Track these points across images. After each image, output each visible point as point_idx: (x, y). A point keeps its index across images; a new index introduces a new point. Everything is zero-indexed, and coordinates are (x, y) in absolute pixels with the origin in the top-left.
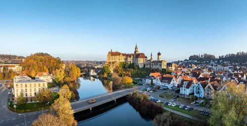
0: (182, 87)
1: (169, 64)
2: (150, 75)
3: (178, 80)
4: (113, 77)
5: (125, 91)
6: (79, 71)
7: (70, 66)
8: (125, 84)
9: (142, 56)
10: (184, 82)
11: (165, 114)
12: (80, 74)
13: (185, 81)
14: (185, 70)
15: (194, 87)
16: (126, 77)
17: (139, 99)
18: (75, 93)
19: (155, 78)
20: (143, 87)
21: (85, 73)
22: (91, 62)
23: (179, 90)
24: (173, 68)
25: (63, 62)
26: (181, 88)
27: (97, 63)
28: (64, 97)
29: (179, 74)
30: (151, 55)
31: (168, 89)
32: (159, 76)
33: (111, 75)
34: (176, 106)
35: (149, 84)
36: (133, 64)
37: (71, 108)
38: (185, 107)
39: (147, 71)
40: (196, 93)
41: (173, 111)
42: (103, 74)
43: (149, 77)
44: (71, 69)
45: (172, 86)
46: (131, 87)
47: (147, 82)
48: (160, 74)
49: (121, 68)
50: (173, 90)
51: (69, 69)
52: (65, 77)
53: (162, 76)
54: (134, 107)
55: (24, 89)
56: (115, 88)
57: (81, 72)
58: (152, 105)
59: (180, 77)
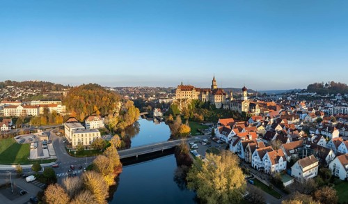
2: (219, 122)
9: (220, 92)
12: (140, 114)
16: (183, 126)
18: (126, 142)
21: (147, 113)
24: (258, 111)
29: (259, 121)
32: (230, 123)
36: (209, 102)
42: (169, 115)
48: (233, 121)
49: (193, 108)
52: (118, 123)
55: (81, 139)
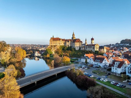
0: (114, 66)
1: (101, 47)
2: (85, 56)
3: (109, 60)
4: (55, 57)
5: (64, 68)
6: (25, 52)
7: (16, 49)
8: (64, 62)
9: (78, 41)
10: (116, 63)
11: (97, 87)
12: (26, 55)
13: (117, 61)
14: (117, 52)
15: (125, 67)
16: (65, 57)
17: (75, 74)
18: (20, 71)
19: (89, 58)
20: (79, 65)
21: (30, 55)
22: (36, 45)
23: (111, 69)
24: (105, 50)
25: (8, 45)
26: (112, 68)
27: (41, 46)
28: (10, 75)
29: (110, 55)
30: (86, 40)
31: (100, 67)
32: (92, 56)
33: (53, 55)
34: (108, 82)
35: (84, 63)
36: (71, 47)
37: (17, 84)
38: (117, 84)
39: (82, 53)
40: (129, 73)
41: (104, 85)
42: (46, 55)
43: (84, 57)
44: (17, 51)
45: (104, 65)
46: (69, 64)
47: (82, 61)
48: (93, 55)
49: (61, 50)
50: (105, 68)
51: (16, 51)
52: (11, 58)
53: (95, 56)
54: (72, 80)
56: (56, 65)
57: (27, 53)
58: (87, 79)
59: (111, 58)
